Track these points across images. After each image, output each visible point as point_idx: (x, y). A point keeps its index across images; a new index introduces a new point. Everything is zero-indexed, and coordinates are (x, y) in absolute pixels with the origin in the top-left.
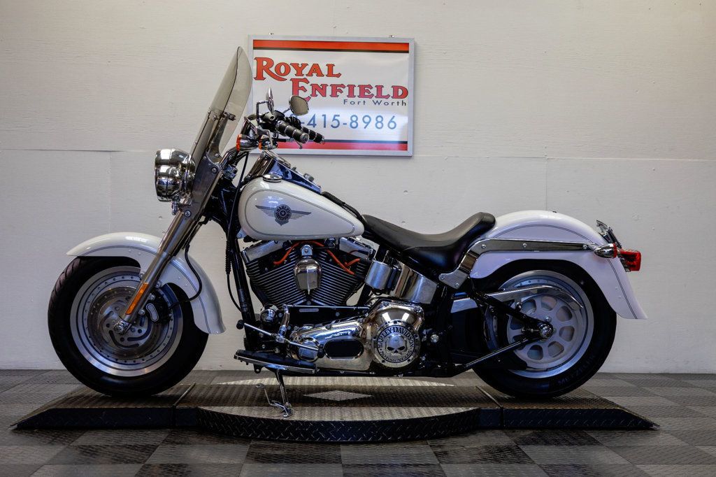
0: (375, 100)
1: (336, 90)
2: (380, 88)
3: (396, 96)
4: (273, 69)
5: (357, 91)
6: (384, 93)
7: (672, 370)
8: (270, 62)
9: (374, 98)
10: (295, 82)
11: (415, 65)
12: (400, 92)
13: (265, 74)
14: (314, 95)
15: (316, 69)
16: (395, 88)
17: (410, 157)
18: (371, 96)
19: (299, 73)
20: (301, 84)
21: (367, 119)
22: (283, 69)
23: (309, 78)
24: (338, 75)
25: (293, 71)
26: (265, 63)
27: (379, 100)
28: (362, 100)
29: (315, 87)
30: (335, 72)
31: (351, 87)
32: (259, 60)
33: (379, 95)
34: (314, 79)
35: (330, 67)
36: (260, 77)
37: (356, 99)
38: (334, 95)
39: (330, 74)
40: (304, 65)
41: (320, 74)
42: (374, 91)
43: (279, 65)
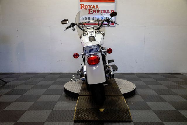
1: (98, 11)
2: (108, 11)
4: (84, 7)
5: (103, 12)
6: (109, 12)
7: (170, 72)
8: (84, 5)
10: (89, 10)
13: (83, 8)
14: (93, 13)
15: (94, 7)
17: (115, 26)
18: (106, 13)
22: (86, 7)
23: (92, 9)
24: (99, 8)
25: (89, 7)
26: (82, 5)
28: (104, 13)
29: (94, 11)
31: (102, 11)
32: (81, 5)
33: (108, 12)
34: (93, 9)
35: (97, 6)
36: (81, 9)
38: (98, 12)
39: (97, 8)
40: (91, 6)
41: (95, 8)
42: (107, 11)
43: (86, 6)
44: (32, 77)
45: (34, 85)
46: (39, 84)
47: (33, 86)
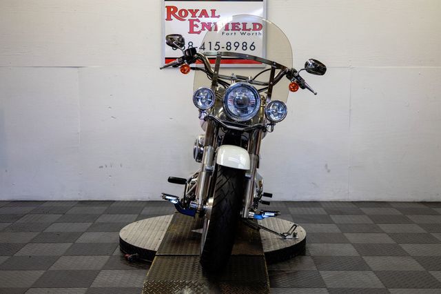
0: (242, 32)
2: (245, 24)
3: (255, 29)
4: (177, 14)
5: (230, 27)
6: (248, 28)
8: (175, 9)
9: (241, 31)
10: (191, 21)
11: (267, 9)
12: (258, 27)
13: (172, 17)
14: (203, 29)
15: (204, 13)
16: (255, 24)
18: (239, 30)
19: (194, 15)
20: (195, 23)
21: (237, 45)
22: (183, 13)
23: (200, 19)
25: (190, 15)
26: (172, 10)
27: (244, 32)
28: (233, 32)
29: (204, 24)
30: (216, 15)
31: (227, 24)
32: (169, 8)
33: (244, 29)
34: (204, 19)
35: (213, 11)
36: (169, 19)
37: (230, 32)
39: (213, 16)
40: (197, 11)
41: (207, 16)
42: (241, 26)
43: (181, 11)
44: (30, 213)
45: (37, 233)
46: (49, 230)
47: (34, 235)
